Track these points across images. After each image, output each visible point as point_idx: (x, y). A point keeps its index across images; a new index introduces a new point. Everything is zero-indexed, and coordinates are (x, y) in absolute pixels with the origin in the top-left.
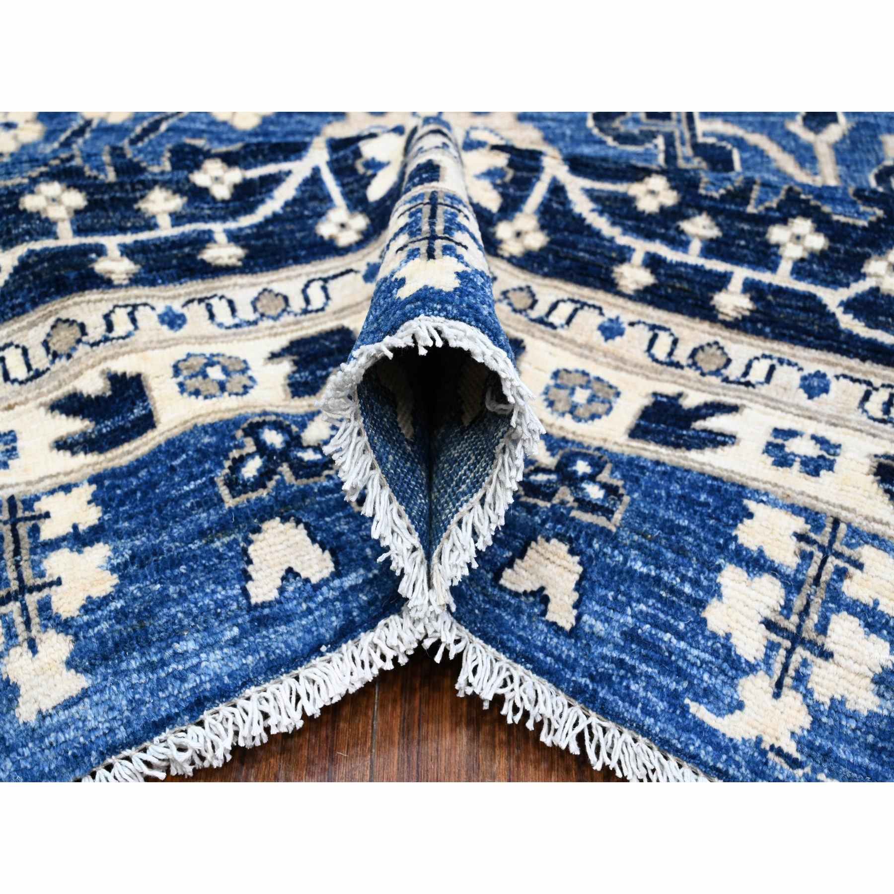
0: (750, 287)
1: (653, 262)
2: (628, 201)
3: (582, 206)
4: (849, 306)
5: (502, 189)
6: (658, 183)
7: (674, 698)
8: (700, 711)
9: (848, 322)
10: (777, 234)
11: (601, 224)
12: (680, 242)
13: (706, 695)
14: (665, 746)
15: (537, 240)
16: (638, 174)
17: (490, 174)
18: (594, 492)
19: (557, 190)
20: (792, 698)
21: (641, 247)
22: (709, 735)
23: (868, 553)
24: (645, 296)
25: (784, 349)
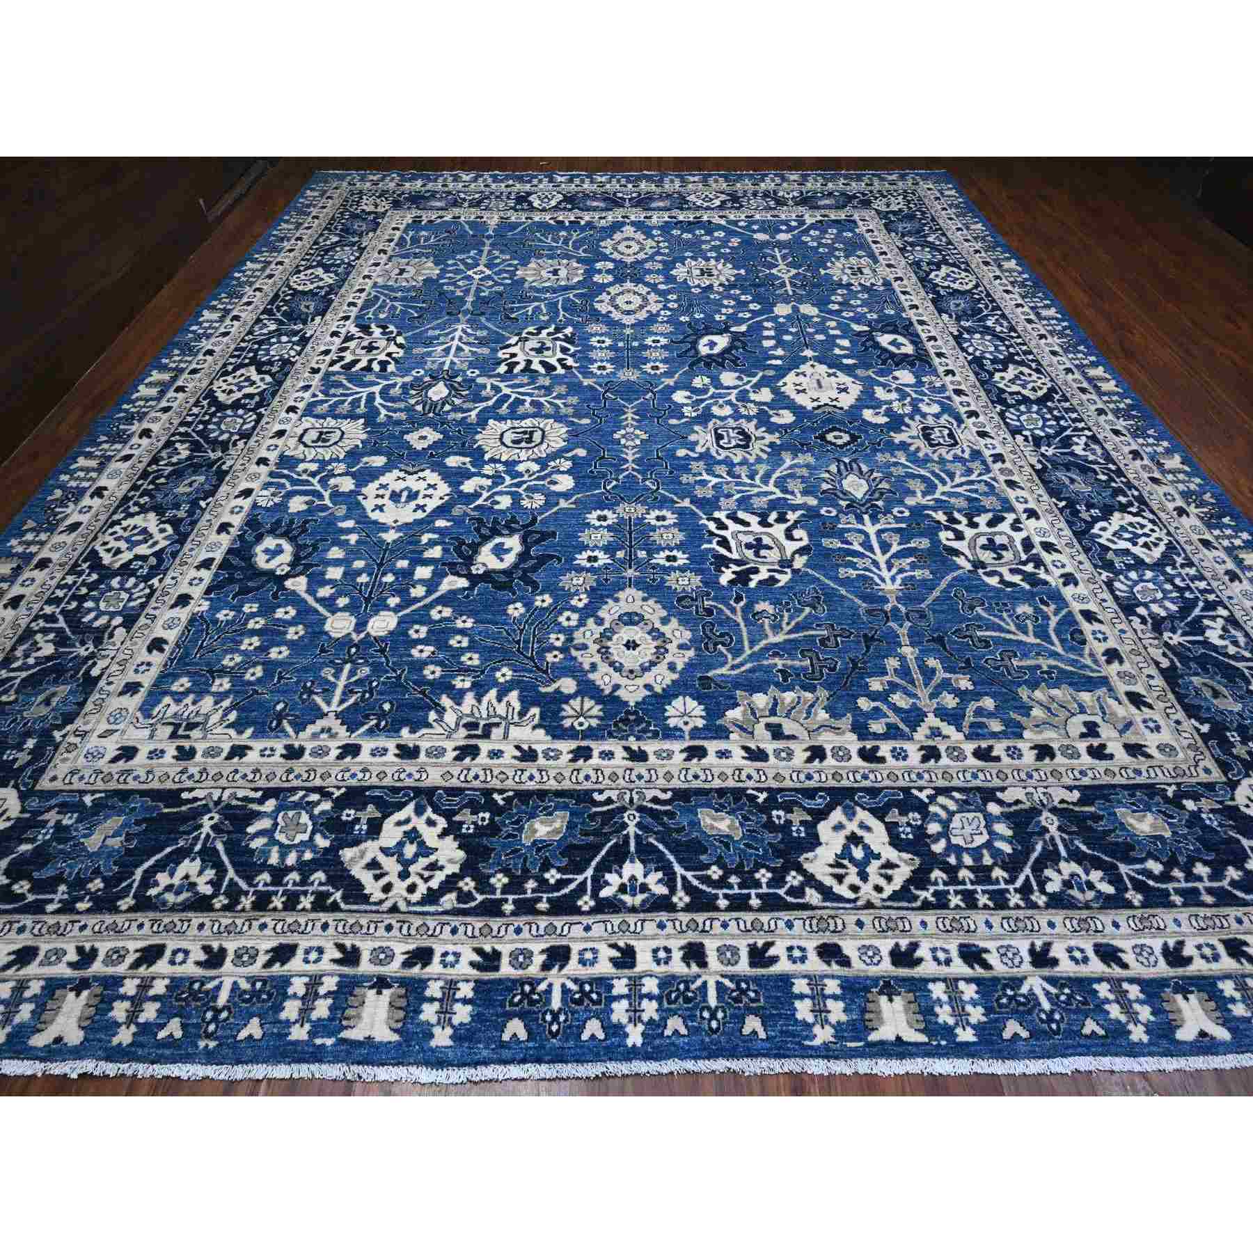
0: (758, 896)
1: (726, 896)
2: (709, 877)
3: (695, 883)
4: (787, 893)
5: (667, 885)
6: (714, 868)
7: (799, 1043)
8: (807, 1043)
9: (789, 899)
10: (757, 876)
11: (704, 887)
12: (730, 887)
13: (807, 1038)
14: (803, 1057)
15: (687, 899)
16: (707, 867)
17: (660, 881)
18: (752, 995)
19: (684, 878)
20: (827, 1027)
21: (720, 892)
22: (811, 1048)
23: (826, 981)
24: (729, 909)
25: (776, 914)
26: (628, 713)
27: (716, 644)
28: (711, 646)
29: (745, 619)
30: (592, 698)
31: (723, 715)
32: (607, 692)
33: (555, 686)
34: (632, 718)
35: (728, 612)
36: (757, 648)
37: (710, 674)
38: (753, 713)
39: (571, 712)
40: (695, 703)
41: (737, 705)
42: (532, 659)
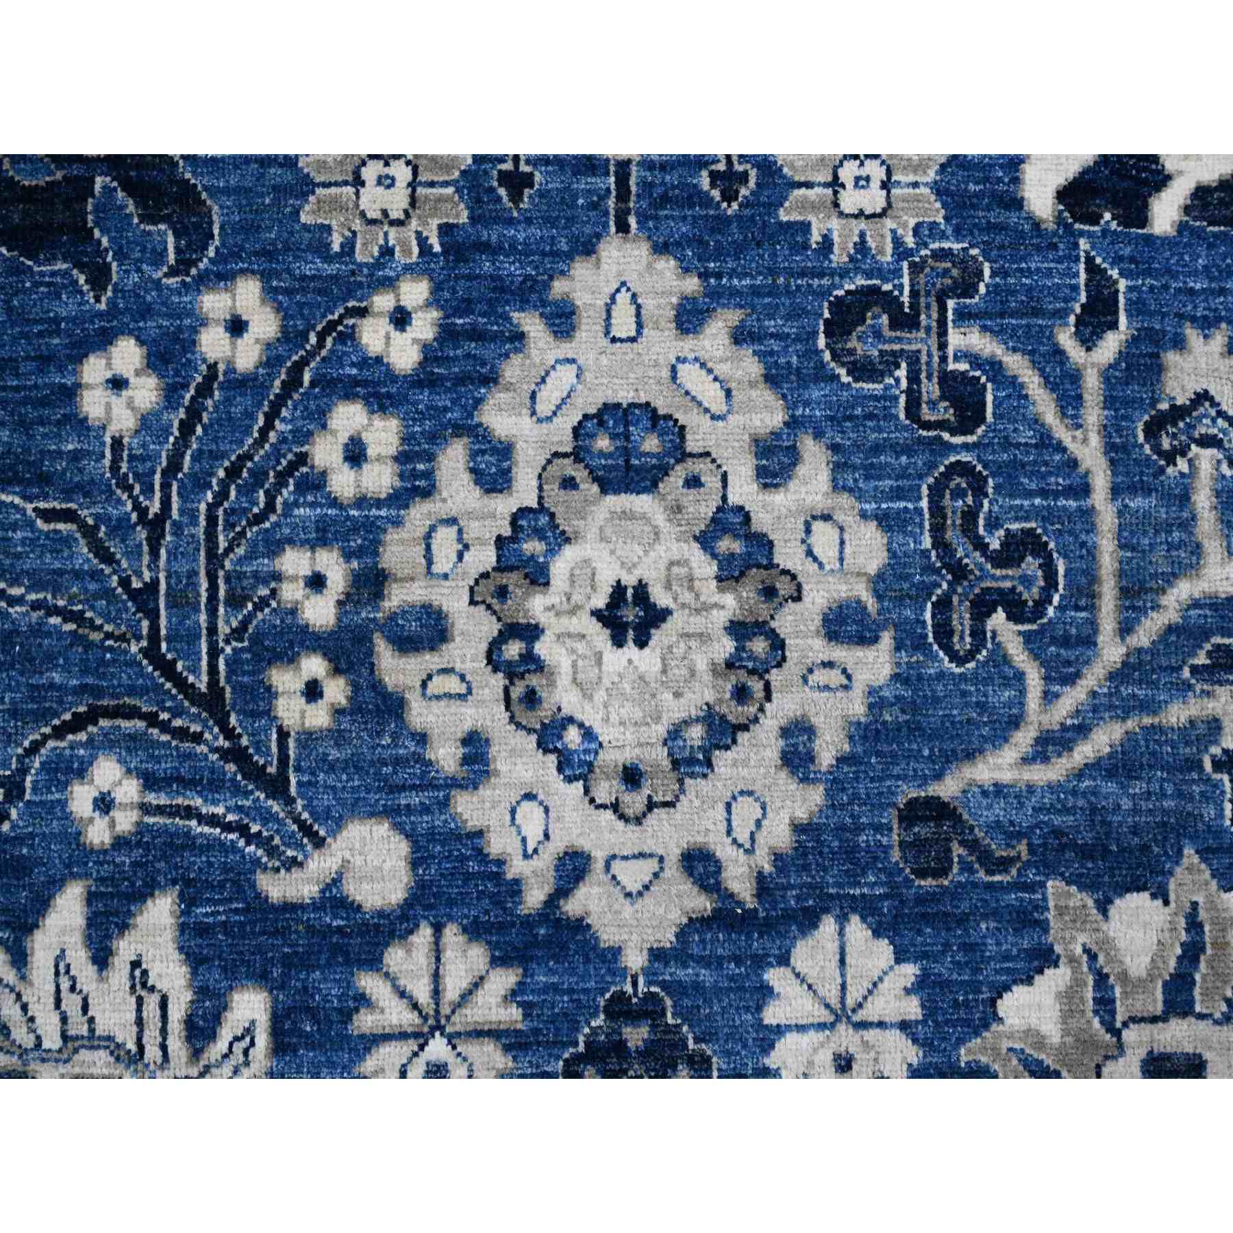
26: (620, 1009)
27: (982, 608)
28: (961, 619)
29: (1117, 451)
30: (474, 931)
31: (991, 1016)
32: (534, 898)
33: (321, 865)
34: (636, 1035)
35: (1044, 404)
36: (1146, 633)
37: (947, 788)
38: (1105, 1004)
39: (397, 1015)
40: (884, 951)
41: (1045, 958)
42: (212, 702)
